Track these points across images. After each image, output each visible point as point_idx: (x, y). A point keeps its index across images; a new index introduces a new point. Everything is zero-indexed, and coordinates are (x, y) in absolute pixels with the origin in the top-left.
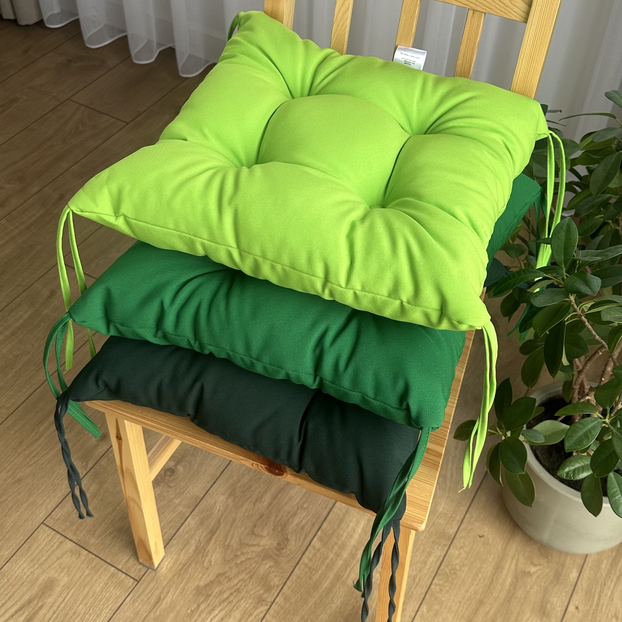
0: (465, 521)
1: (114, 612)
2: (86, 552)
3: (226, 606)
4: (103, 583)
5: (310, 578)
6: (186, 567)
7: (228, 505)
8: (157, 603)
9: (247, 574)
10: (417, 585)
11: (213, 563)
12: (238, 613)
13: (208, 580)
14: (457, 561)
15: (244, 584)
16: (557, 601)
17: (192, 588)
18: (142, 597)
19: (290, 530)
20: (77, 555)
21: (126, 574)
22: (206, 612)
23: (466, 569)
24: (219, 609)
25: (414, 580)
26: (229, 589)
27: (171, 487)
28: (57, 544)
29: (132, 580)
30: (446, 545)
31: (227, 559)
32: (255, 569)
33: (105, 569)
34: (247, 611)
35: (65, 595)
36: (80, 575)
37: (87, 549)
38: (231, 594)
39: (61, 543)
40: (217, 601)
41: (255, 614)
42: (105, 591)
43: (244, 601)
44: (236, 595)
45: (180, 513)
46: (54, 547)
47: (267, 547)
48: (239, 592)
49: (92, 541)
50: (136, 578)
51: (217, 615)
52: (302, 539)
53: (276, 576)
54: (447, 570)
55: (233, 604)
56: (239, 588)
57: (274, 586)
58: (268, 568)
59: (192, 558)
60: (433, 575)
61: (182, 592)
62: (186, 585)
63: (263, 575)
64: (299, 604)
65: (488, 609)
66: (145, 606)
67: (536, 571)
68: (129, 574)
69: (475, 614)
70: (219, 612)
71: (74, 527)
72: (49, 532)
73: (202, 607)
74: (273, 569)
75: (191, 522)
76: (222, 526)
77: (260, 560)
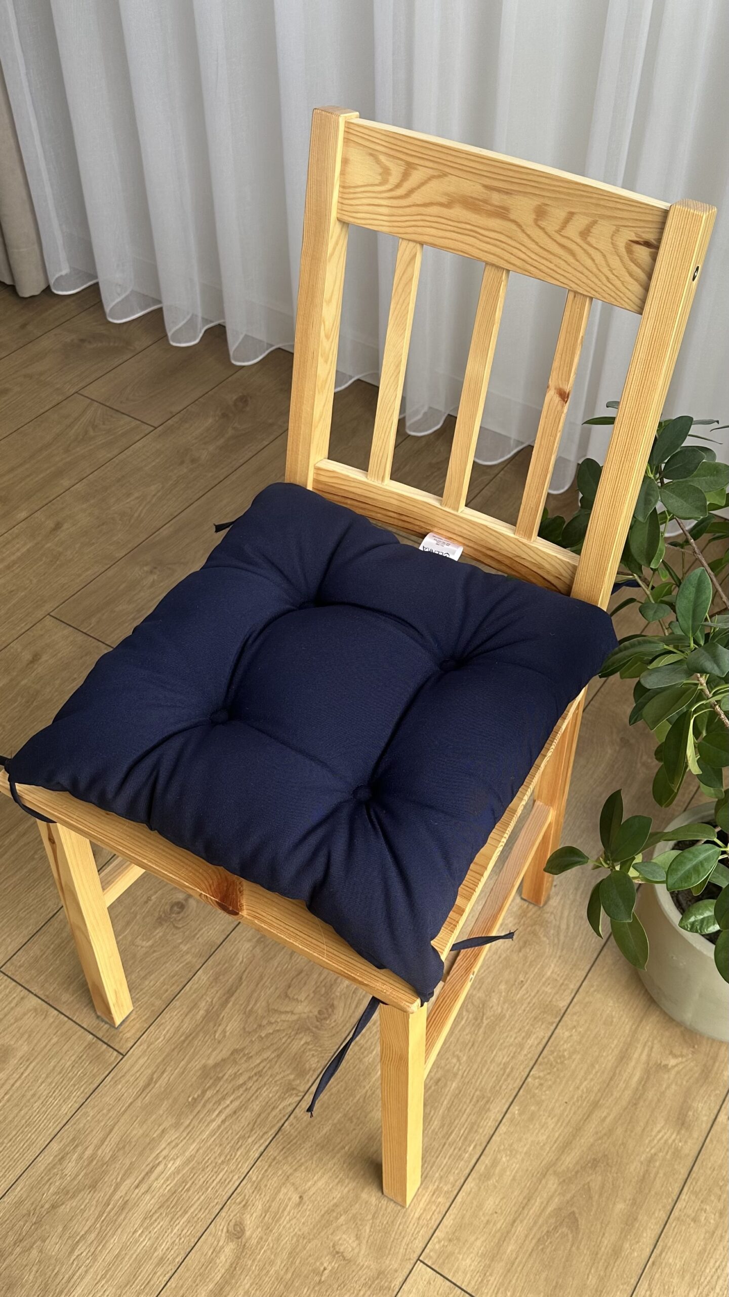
0: (581, 990)
1: (88, 1096)
2: (56, 1012)
3: (242, 1095)
4: (75, 1056)
5: (361, 1061)
6: (190, 1038)
7: (254, 956)
8: (148, 1085)
9: (273, 1052)
10: (508, 1076)
11: (228, 1034)
12: (257, 1105)
13: (219, 1058)
14: (565, 1046)
15: (268, 1065)
16: (702, 1108)
17: (197, 1068)
18: (127, 1077)
19: (338, 994)
20: (43, 1017)
21: (109, 1045)
22: (214, 1102)
23: (577, 1057)
24: (232, 1098)
25: (504, 1069)
26: (247, 1071)
27: (177, 928)
28: (17, 999)
29: (115, 1053)
30: (553, 1023)
31: (247, 1030)
32: (285, 1045)
33: (79, 1037)
34: (271, 1102)
35: (22, 1070)
36: (44, 1043)
37: (57, 1008)
38: (250, 1078)
39: (22, 998)
40: (229, 1088)
41: (281, 1107)
42: (79, 1066)
43: (267, 1089)
44: (257, 1080)
45: (187, 964)
46: (13, 1005)
47: (304, 1016)
48: (260, 1076)
49: (66, 997)
50: (121, 1051)
51: (228, 1106)
52: (353, 1006)
53: (313, 1056)
54: (551, 1058)
55: (252, 1092)
56: (262, 1070)
57: (310, 1069)
58: (303, 1045)
59: (201, 1027)
60: (531, 1064)
61: (183, 1072)
62: (189, 1062)
63: (295, 1054)
64: (342, 1096)
65: (603, 1116)
66: (130, 1090)
67: (677, 1065)
68: (111, 1045)
69: (585, 1120)
70: (231, 1102)
71: (42, 977)
72: (7, 982)
73: (209, 1094)
74: (310, 1047)
75: (203, 977)
76: (243, 985)
77: (293, 1033)
